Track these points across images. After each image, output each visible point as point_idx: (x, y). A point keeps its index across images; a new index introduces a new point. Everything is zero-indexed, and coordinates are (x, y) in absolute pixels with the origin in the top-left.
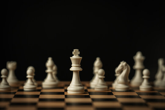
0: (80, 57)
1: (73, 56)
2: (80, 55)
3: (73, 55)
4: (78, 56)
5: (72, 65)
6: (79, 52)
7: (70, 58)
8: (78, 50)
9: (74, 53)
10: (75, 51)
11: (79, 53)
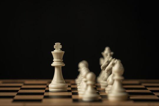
0: (62, 51)
1: (54, 51)
2: (62, 49)
3: (55, 49)
4: (60, 50)
5: (54, 60)
6: (61, 45)
7: (52, 52)
8: (60, 44)
9: (55, 47)
10: (57, 44)
11: (61, 47)
